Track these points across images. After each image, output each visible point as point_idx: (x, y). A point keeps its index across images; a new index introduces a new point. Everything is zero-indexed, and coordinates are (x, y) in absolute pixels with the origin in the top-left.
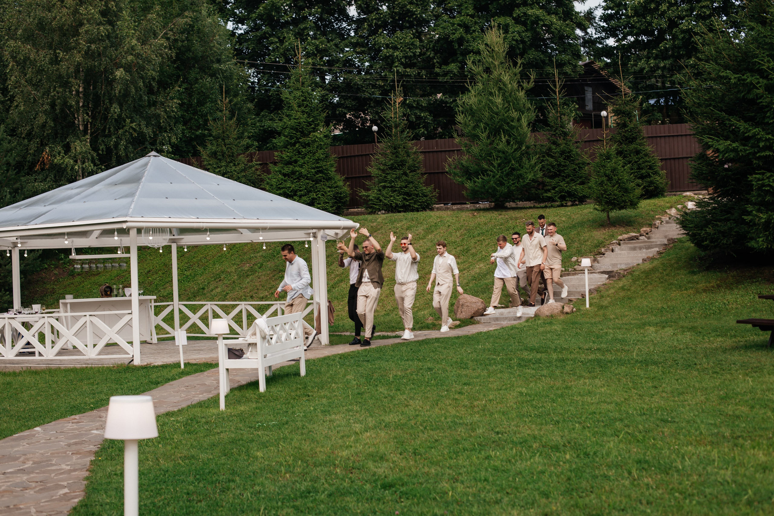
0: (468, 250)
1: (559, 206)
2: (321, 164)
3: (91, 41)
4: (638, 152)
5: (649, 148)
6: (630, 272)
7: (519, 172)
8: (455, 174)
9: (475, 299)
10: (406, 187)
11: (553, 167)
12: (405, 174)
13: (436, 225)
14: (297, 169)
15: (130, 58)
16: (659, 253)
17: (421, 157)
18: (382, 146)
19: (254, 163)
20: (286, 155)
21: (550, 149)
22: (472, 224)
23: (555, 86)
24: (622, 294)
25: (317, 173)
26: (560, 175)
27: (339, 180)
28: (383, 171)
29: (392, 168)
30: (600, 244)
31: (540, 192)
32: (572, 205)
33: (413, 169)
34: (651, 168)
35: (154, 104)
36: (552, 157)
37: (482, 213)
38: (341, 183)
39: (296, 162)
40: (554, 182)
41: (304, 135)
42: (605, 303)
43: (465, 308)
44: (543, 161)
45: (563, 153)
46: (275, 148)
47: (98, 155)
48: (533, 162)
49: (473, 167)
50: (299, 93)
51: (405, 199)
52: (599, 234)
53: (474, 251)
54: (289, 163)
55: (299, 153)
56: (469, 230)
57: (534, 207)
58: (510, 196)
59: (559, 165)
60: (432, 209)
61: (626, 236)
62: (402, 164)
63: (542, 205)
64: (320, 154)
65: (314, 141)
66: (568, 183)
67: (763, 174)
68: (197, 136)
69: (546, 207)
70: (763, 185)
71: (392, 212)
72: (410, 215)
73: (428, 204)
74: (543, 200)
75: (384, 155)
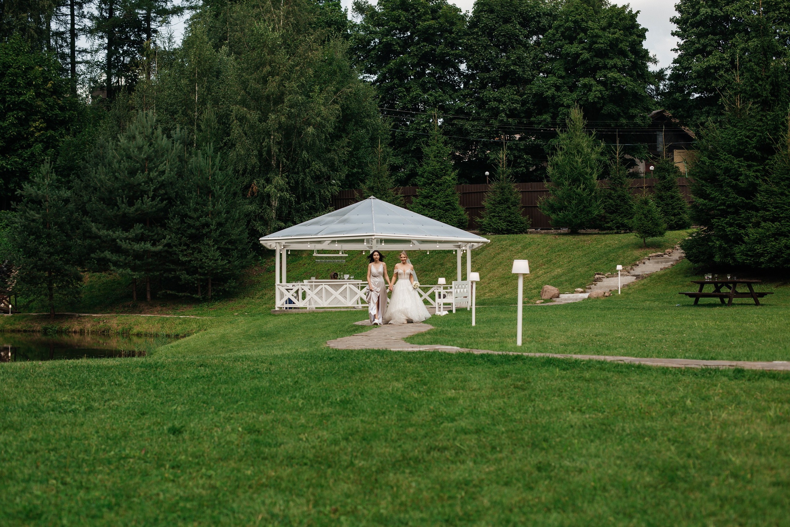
0: (551, 261)
1: (616, 233)
2: (450, 198)
3: (291, 107)
4: (672, 197)
5: (680, 195)
6: (650, 275)
7: (588, 209)
8: (544, 209)
9: (553, 288)
10: (509, 217)
11: (612, 206)
12: (509, 208)
13: (530, 244)
14: (433, 201)
15: (318, 119)
16: (672, 265)
17: (520, 196)
18: (493, 186)
19: (399, 195)
20: (424, 191)
21: (610, 194)
22: (555, 244)
23: (616, 150)
24: (641, 288)
25: (446, 205)
26: (615, 212)
27: (461, 210)
28: (493, 204)
29: (500, 203)
30: (637, 259)
31: (603, 223)
32: (625, 233)
33: (514, 204)
34: (681, 209)
35: (329, 151)
36: (612, 199)
37: (561, 236)
38: (463, 212)
39: (432, 196)
40: (612, 217)
41: (438, 177)
42: (630, 291)
43: (547, 293)
44: (605, 202)
45: (619, 196)
46: (415, 185)
47: (290, 186)
48: (598, 203)
49: (557, 205)
50: (435, 148)
51: (508, 225)
52: (637, 253)
53: (554, 261)
54: (426, 197)
55: (434, 190)
56: (552, 248)
57: (598, 234)
58: (582, 226)
59: (617, 205)
60: (526, 233)
61: (654, 254)
62: (507, 200)
63: (605, 232)
64: (449, 192)
65: (445, 182)
66: (622, 217)
67: (719, 219)
68: (353, 173)
69: (606, 234)
70: (719, 225)
71: (499, 234)
72: (511, 236)
73: (524, 229)
74: (604, 229)
75: (494, 192)
